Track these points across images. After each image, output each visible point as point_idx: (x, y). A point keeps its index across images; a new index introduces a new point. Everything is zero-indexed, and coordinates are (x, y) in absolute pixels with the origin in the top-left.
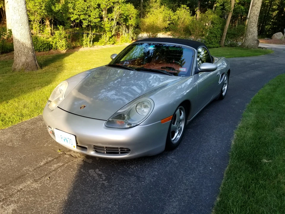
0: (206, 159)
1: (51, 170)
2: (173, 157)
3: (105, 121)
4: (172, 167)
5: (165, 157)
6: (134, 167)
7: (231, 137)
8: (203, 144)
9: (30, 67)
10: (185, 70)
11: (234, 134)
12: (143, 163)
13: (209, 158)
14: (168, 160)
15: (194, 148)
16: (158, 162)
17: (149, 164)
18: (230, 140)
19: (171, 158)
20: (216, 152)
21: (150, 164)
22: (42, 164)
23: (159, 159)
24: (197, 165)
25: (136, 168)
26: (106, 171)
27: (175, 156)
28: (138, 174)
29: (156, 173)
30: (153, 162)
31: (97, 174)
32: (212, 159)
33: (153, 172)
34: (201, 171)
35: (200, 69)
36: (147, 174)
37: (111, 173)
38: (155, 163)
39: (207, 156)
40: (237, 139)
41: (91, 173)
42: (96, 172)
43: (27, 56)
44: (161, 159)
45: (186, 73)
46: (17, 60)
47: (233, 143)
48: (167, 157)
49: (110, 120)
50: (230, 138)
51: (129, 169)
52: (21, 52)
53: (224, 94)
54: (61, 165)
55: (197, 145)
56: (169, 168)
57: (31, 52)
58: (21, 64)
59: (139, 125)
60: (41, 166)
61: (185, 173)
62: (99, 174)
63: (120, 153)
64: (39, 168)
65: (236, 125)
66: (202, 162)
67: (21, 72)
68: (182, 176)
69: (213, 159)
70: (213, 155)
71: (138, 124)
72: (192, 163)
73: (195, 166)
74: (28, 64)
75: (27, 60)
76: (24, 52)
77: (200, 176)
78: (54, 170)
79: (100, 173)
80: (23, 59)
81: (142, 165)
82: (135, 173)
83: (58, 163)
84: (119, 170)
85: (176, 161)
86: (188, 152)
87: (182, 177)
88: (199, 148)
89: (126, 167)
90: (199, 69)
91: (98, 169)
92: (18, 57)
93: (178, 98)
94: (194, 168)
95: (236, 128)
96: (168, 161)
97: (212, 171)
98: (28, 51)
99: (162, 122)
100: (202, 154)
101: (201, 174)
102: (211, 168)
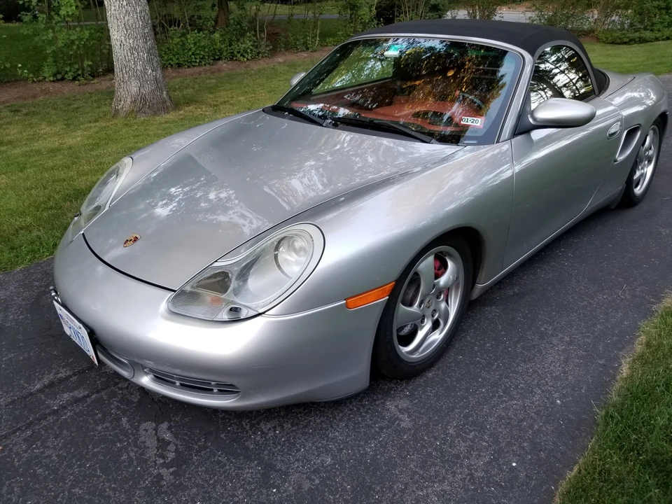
0: (508, 424)
1: (48, 411)
2: (404, 403)
3: (170, 294)
4: (386, 444)
5: (377, 403)
6: (270, 429)
7: (624, 348)
8: (518, 365)
9: (149, 106)
10: (478, 124)
11: (640, 336)
12: (305, 415)
13: (522, 421)
14: (385, 413)
15: (484, 379)
16: (349, 419)
17: (319, 421)
18: (617, 359)
19: (397, 406)
20: (554, 403)
21: (322, 421)
22: (38, 386)
23: (358, 409)
24: (470, 446)
25: (275, 431)
26: (186, 434)
27: (411, 401)
28: (273, 454)
29: (329, 461)
30: (334, 418)
31: (158, 439)
32: (531, 426)
33: (319, 455)
34: (476, 470)
35: (535, 119)
36: (298, 460)
37: (199, 440)
38: (341, 420)
39: (516, 415)
40: (641, 356)
41: (144, 432)
42: (156, 434)
43: (141, 79)
44: (364, 406)
45: (480, 134)
46: (121, 90)
47: (625, 370)
48: (384, 403)
50: (620, 350)
51: (254, 433)
52: (127, 70)
53: (638, 190)
54: (81, 395)
55: (498, 366)
56: (376, 445)
57: (150, 71)
58: (129, 100)
59: (264, 313)
60: (31, 394)
61: (421, 472)
62: (163, 439)
63: (215, 391)
64: (25, 398)
65: (653, 303)
66: (491, 435)
67: (128, 118)
68: (406, 485)
69: (536, 427)
70: (538, 413)
71: (261, 311)
72: (458, 435)
73: (463, 447)
74: (144, 99)
75: (142, 90)
76: (135, 69)
77: (467, 490)
78: (55, 412)
79: (168, 436)
80: (134, 87)
81: (297, 424)
82: (266, 452)
83: (77, 388)
84: (223, 436)
85: (406, 423)
86: (460, 390)
87: (406, 488)
88: (500, 379)
90: (531, 120)
91: (170, 421)
92: (123, 82)
94: (458, 457)
95: (652, 314)
96: (383, 418)
97: (517, 477)
98: (145, 69)
100: (502, 403)
101: (474, 484)
102: (514, 464)
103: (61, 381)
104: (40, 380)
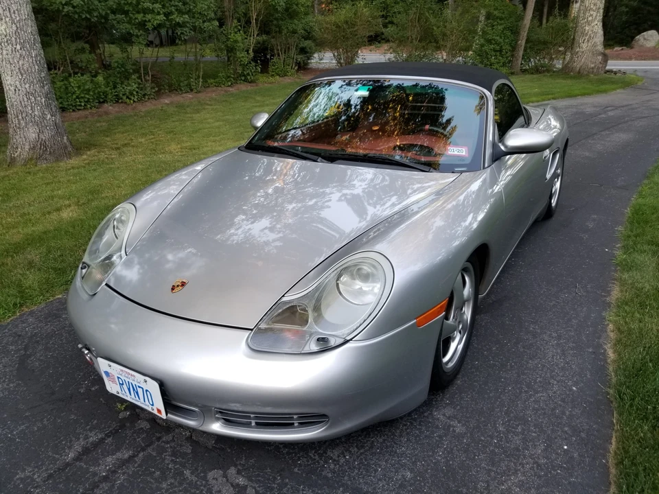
0: (545, 413)
1: (96, 479)
2: (449, 411)
3: (247, 333)
4: (452, 450)
5: (426, 414)
6: (339, 456)
7: (600, 336)
8: (528, 363)
9: (50, 152)
10: (464, 153)
11: (608, 325)
12: (365, 437)
13: (553, 409)
14: (437, 423)
15: (505, 378)
16: (408, 434)
17: (381, 440)
18: (600, 346)
19: (444, 415)
20: (571, 390)
21: (384, 440)
22: (71, 455)
23: (412, 423)
24: (523, 439)
25: (345, 457)
26: (258, 475)
27: (454, 408)
28: (354, 479)
29: (409, 475)
30: (393, 434)
31: (232, 485)
32: (564, 413)
33: (397, 472)
34: (539, 459)
35: (506, 147)
36: (380, 480)
37: (275, 478)
38: (401, 436)
39: (547, 405)
40: (619, 341)
41: (214, 481)
42: (227, 480)
43: (40, 124)
44: (415, 420)
45: (467, 162)
46: (17, 137)
47: (611, 355)
48: (431, 414)
49: (263, 326)
50: (599, 338)
51: (326, 462)
52: (24, 115)
54: (126, 456)
55: (511, 366)
56: (443, 453)
57: (49, 116)
58: (27, 147)
59: (351, 340)
60: (68, 465)
61: (495, 469)
62: (238, 485)
64: (63, 470)
65: (605, 296)
66: (535, 426)
67: (28, 166)
68: (487, 482)
69: (567, 413)
70: (563, 400)
71: (348, 338)
72: (508, 431)
73: (517, 440)
74: (44, 144)
75: (41, 136)
76: (33, 114)
77: (540, 477)
78: (106, 479)
79: (241, 481)
80: (32, 133)
81: (363, 447)
82: (346, 478)
83: (118, 449)
84: (296, 470)
85: (459, 428)
86: (491, 392)
87: (488, 485)
88: (519, 376)
89: (317, 457)
90: (503, 148)
91: (236, 466)
92: (19, 128)
93: (457, 243)
94: (518, 450)
95: (609, 304)
96: (437, 427)
97: (572, 457)
98: (43, 114)
99: (418, 324)
100: (531, 395)
101: (542, 470)
102: (566, 447)
103: (96, 445)
104: (70, 448)
